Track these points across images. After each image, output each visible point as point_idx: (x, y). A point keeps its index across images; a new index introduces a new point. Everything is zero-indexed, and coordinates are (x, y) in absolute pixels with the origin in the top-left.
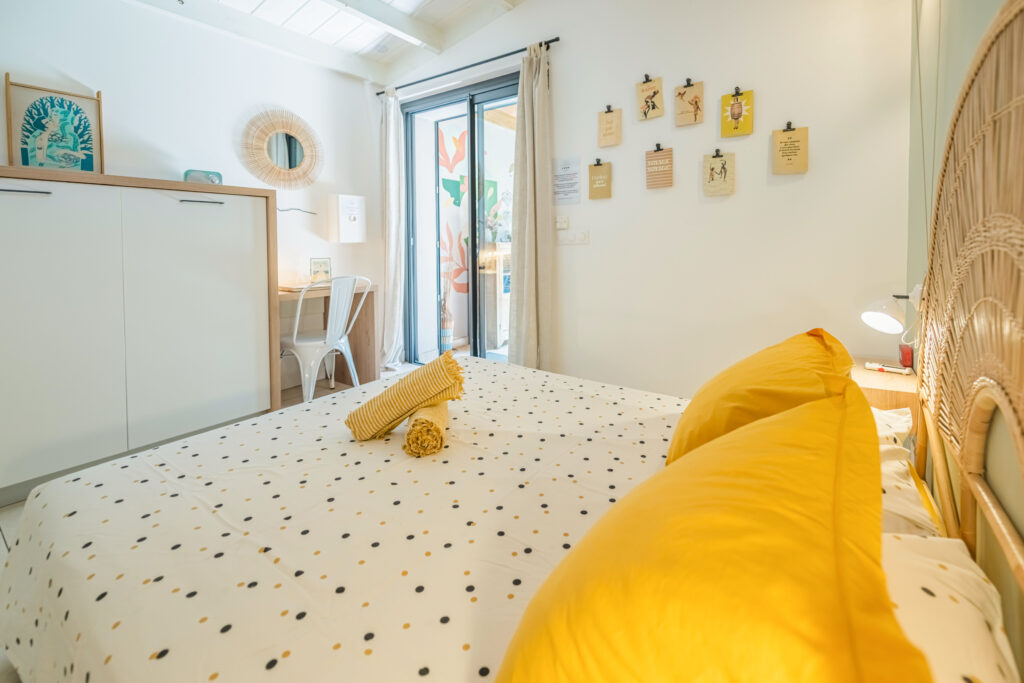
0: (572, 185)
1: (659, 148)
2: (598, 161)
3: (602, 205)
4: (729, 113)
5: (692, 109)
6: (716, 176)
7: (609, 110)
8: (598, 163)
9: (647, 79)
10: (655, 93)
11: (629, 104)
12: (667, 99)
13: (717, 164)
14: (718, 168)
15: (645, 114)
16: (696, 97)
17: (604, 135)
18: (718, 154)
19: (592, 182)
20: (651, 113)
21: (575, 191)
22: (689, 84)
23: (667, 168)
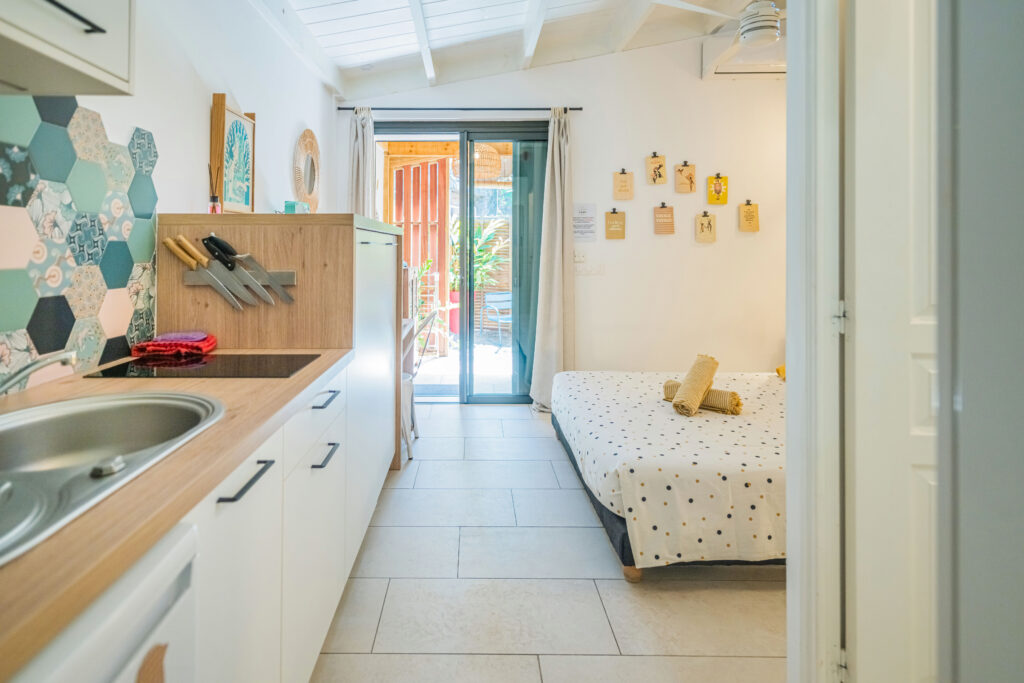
0: (592, 228)
1: (663, 206)
2: (614, 210)
3: (616, 244)
4: (713, 189)
5: (688, 182)
6: (705, 230)
7: (623, 172)
8: (614, 212)
9: (655, 155)
10: (660, 166)
11: (640, 173)
12: (668, 171)
13: (705, 221)
14: (706, 224)
15: (654, 180)
16: (691, 174)
17: (620, 191)
18: (705, 214)
19: (608, 226)
20: (658, 180)
21: (592, 232)
22: (685, 164)
23: (670, 220)
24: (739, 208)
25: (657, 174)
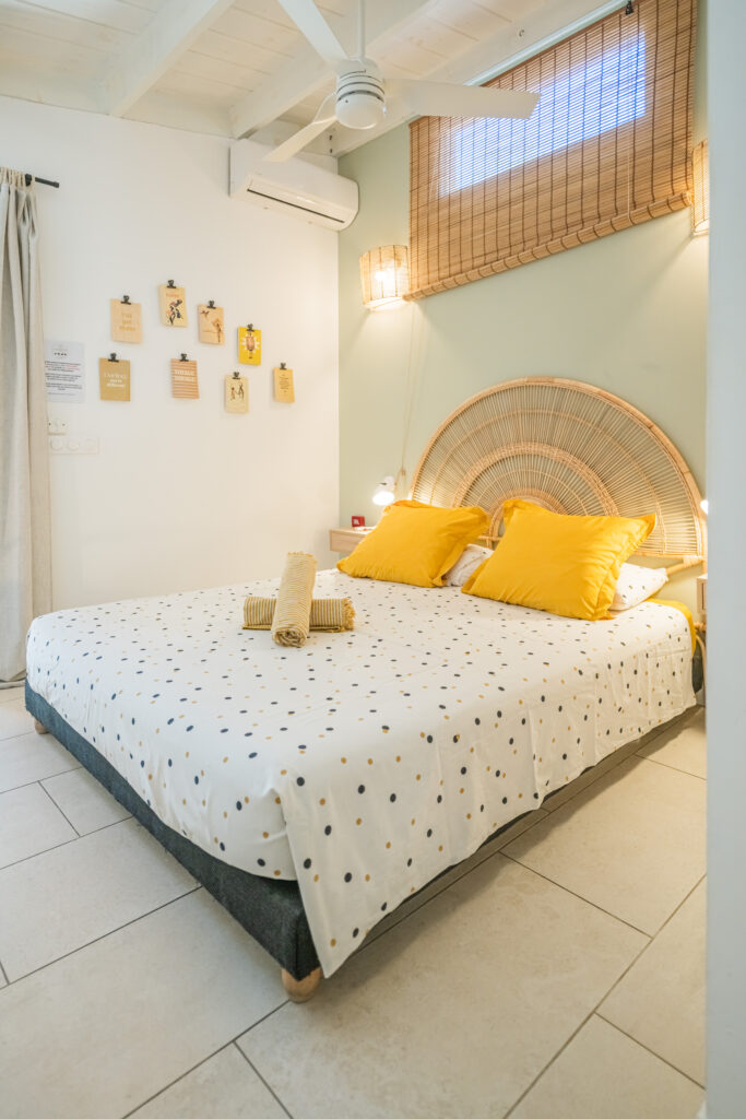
0: (77, 382)
1: (184, 358)
2: (113, 356)
3: (115, 409)
4: (245, 344)
5: (215, 329)
6: (237, 396)
7: (126, 301)
8: (113, 358)
9: (171, 285)
10: (179, 302)
11: (150, 308)
12: (189, 311)
13: (236, 384)
14: (237, 390)
15: (171, 320)
16: (218, 320)
17: (121, 328)
18: (236, 376)
19: (103, 381)
20: (176, 320)
21: (76, 387)
22: (211, 305)
23: (193, 380)
24: (273, 372)
25: (175, 314)
